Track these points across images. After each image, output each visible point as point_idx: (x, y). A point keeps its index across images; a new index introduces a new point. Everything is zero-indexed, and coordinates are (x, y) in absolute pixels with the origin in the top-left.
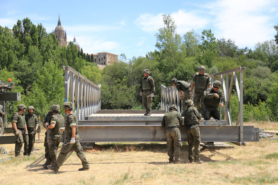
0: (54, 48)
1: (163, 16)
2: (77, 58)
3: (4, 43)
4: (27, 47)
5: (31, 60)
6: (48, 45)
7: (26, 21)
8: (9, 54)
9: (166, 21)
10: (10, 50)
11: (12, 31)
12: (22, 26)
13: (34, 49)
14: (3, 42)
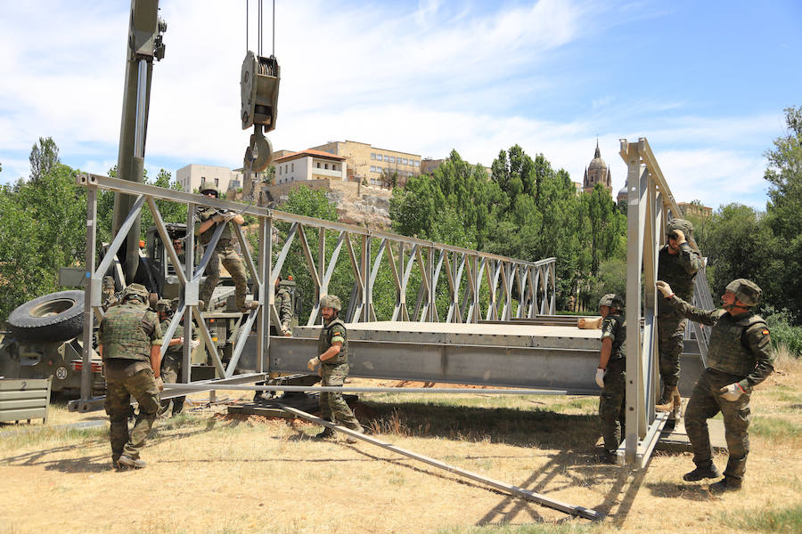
0: (565, 197)
1: (787, 112)
2: (611, 215)
3: (472, 193)
4: (513, 197)
5: (519, 221)
6: (553, 192)
7: (515, 151)
8: (479, 211)
9: (795, 121)
10: (482, 205)
11: (490, 172)
12: (509, 160)
13: (524, 200)
14: (471, 190)
